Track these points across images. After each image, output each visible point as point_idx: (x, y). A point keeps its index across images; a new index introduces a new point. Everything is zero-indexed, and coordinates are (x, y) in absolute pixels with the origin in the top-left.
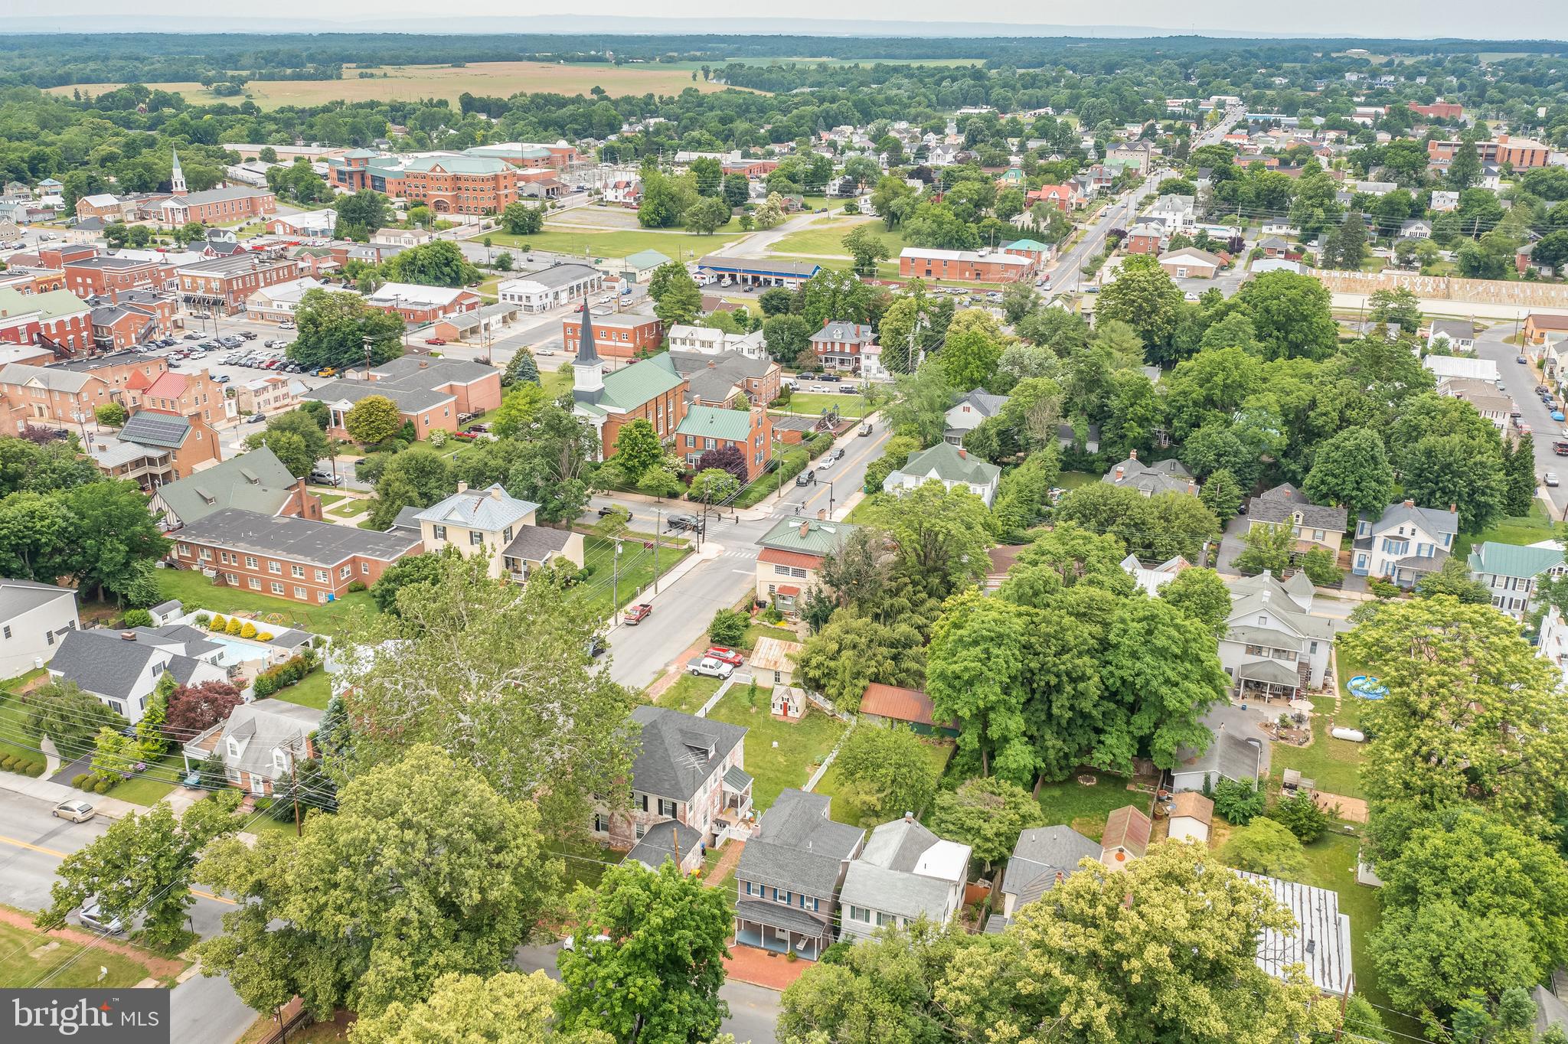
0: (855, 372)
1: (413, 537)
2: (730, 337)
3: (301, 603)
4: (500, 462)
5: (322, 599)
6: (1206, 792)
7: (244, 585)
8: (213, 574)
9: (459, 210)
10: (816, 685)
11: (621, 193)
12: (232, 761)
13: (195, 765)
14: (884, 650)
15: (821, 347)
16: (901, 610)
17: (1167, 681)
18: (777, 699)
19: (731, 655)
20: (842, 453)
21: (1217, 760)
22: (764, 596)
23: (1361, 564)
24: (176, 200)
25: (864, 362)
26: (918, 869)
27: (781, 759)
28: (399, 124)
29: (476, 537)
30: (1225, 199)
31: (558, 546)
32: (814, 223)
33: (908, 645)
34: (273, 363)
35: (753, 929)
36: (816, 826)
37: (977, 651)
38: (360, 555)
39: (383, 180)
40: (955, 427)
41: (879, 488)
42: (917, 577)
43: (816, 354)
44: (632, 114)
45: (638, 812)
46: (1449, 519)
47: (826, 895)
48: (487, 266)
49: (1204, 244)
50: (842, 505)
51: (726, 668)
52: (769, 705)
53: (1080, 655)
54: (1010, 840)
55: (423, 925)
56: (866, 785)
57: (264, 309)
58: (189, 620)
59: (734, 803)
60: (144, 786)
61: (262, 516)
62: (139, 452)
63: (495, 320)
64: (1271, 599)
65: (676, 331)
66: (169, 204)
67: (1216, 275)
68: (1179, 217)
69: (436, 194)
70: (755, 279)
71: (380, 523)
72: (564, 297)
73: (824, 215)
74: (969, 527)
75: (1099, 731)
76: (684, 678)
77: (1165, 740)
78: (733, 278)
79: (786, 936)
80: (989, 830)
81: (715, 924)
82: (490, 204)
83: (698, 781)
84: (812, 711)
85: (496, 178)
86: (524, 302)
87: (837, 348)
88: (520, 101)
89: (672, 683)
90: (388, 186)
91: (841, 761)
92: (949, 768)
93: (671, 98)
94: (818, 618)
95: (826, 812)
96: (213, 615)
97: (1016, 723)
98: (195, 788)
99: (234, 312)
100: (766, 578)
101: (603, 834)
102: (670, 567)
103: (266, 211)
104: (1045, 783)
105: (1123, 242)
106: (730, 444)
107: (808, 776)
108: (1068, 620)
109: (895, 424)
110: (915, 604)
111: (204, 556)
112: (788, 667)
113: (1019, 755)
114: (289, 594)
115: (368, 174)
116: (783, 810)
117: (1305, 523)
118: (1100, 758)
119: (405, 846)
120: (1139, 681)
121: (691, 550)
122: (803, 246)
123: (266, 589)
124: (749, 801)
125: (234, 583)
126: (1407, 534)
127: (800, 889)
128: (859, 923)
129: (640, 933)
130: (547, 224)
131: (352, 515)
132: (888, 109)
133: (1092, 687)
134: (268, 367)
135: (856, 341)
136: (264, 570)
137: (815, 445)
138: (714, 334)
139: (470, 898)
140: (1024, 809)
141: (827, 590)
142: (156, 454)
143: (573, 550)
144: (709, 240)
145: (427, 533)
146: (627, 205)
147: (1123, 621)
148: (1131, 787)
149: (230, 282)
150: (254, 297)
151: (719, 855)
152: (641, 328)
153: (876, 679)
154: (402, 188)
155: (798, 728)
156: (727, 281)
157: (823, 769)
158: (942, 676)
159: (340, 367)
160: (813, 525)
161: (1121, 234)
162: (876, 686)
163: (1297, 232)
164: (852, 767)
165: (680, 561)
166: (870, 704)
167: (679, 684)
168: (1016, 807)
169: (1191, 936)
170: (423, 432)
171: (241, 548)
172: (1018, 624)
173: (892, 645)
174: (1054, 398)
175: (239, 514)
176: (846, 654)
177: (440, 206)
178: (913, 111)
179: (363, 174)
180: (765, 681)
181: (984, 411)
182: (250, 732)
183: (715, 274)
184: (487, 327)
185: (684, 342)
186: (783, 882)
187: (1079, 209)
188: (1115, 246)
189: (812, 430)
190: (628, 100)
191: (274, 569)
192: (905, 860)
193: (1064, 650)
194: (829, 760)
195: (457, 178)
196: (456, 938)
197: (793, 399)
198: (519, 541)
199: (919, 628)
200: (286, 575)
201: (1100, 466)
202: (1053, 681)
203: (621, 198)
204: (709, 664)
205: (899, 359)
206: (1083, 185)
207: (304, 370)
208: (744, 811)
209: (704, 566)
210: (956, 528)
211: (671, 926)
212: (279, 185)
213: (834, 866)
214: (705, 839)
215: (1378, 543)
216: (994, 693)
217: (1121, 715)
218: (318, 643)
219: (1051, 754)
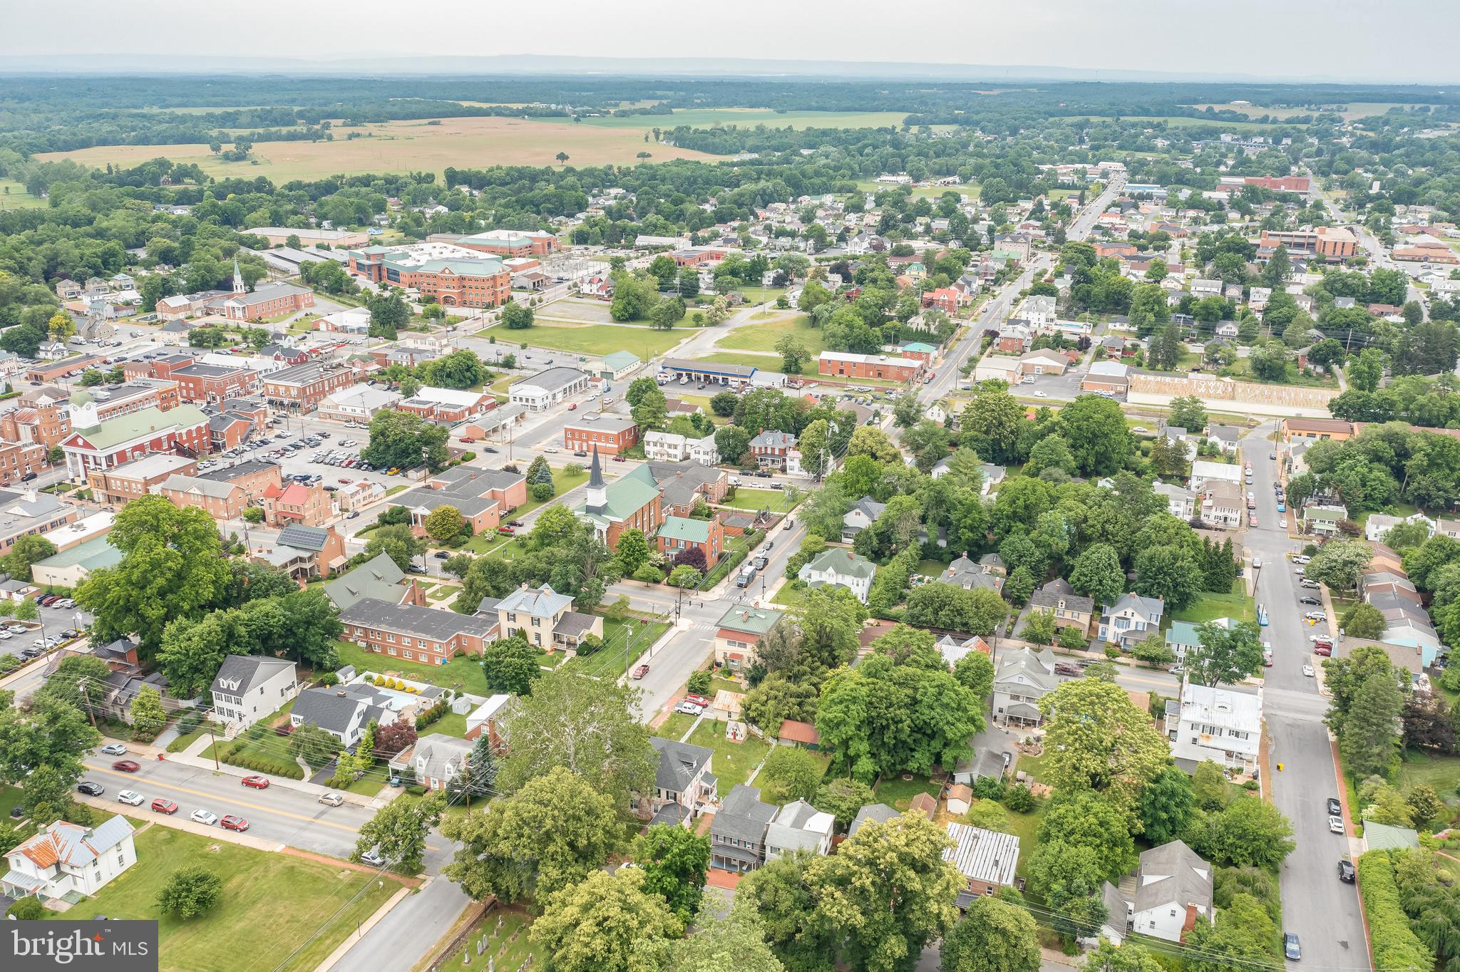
0: (784, 470)
1: (492, 619)
2: (690, 441)
3: (424, 664)
4: (544, 565)
5: (438, 662)
6: (972, 785)
7: (384, 651)
8: (364, 645)
9: (464, 304)
10: (754, 721)
11: (595, 287)
12: (421, 771)
13: (396, 772)
14: (793, 700)
15: (757, 451)
16: (804, 674)
17: (948, 723)
18: (729, 729)
19: (701, 700)
20: (772, 545)
21: (979, 766)
22: (720, 659)
23: (1104, 633)
24: (237, 300)
25: (789, 463)
26: (806, 827)
27: (733, 766)
28: (393, 196)
29: (536, 621)
30: (1081, 300)
31: (588, 626)
32: (752, 318)
33: (807, 696)
34: (351, 462)
35: (719, 860)
36: (752, 806)
37: (841, 707)
38: (461, 633)
39: (396, 273)
40: (850, 525)
41: (795, 576)
42: (814, 652)
43: (753, 456)
44: (595, 185)
45: (655, 798)
46: (1158, 605)
47: (758, 841)
48: (496, 365)
49: (1058, 343)
50: (771, 587)
51: (698, 709)
52: (725, 732)
53: (900, 708)
54: (855, 812)
55: (563, 855)
56: (780, 782)
57: (331, 411)
58: (360, 680)
59: (707, 792)
60: (366, 784)
61: (390, 604)
62: (294, 554)
63: (510, 421)
64: (1028, 666)
65: (650, 436)
66: (230, 303)
67: (1066, 371)
68: (1043, 316)
69: (443, 291)
70: (707, 378)
71: (467, 607)
72: (560, 397)
73: (760, 309)
74: (846, 620)
75: (912, 750)
76: (673, 716)
77: (948, 756)
78: (689, 376)
79: (737, 863)
80: (844, 806)
81: (703, 852)
82: (488, 299)
83: (688, 781)
84: (751, 736)
85: (494, 278)
86: (530, 403)
87: (769, 451)
88: (497, 173)
89: (666, 719)
90: (402, 279)
91: (766, 769)
92: (829, 771)
93: (628, 168)
94: (755, 680)
95: (758, 797)
96: (376, 676)
97: (864, 747)
98: (398, 786)
99: (308, 411)
100: (722, 648)
101: (635, 810)
102: (658, 637)
103: (306, 306)
104: (883, 780)
105: (996, 341)
106: (695, 545)
107: (748, 777)
108: (893, 688)
109: (809, 525)
110: (813, 669)
111: (358, 633)
112: (737, 709)
113: (865, 765)
114: (416, 657)
115: (385, 267)
116: (734, 798)
117: (1067, 607)
118: (912, 765)
119: (554, 818)
120: (933, 722)
121: (671, 624)
122: (744, 342)
123: (400, 654)
124: (715, 791)
125: (378, 650)
126: (1129, 616)
127: (744, 838)
128: (774, 855)
129: (669, 856)
130: (538, 318)
131: (443, 598)
132: (816, 181)
133: (906, 726)
134: (347, 466)
135: (783, 447)
136: (399, 643)
137: (753, 538)
138: (677, 439)
139: (582, 842)
140: (864, 795)
141: (759, 660)
142: (306, 555)
143: (597, 628)
144: (668, 335)
145: (502, 618)
146: (600, 298)
147: (925, 687)
148: (932, 782)
149: (304, 389)
150: (324, 402)
151: (699, 821)
152: (623, 433)
153: (788, 717)
154: (413, 280)
155: (742, 747)
156: (685, 379)
157: (756, 772)
158: (823, 720)
159: (403, 469)
160: (751, 614)
161: (994, 334)
162: (788, 722)
163: (1134, 329)
164: (773, 772)
165: (665, 632)
166: (784, 733)
167: (670, 719)
168: (860, 794)
169: (906, 849)
170: (478, 529)
171: (383, 628)
172: (864, 691)
173: (798, 696)
174: (914, 512)
175: (375, 603)
176: (771, 702)
177: (447, 300)
178: (838, 183)
179: (379, 267)
180: (723, 717)
181: (869, 513)
182: (429, 754)
183: (675, 373)
184: (504, 427)
185: (655, 444)
186: (735, 834)
187: (965, 306)
188: (990, 344)
189: (750, 527)
190: (590, 172)
191: (406, 642)
192: (798, 823)
193: (891, 705)
194: (760, 767)
195: (463, 278)
196: (577, 861)
197: (737, 495)
198: (563, 622)
199: (814, 685)
200: (414, 646)
201: (947, 557)
202: (884, 723)
203: (595, 291)
204: (688, 707)
205: (813, 463)
206: (969, 284)
207: (375, 468)
208: (712, 797)
209: (680, 635)
210: (837, 624)
211: (683, 853)
212: (312, 277)
213: (762, 826)
214: (691, 813)
215: (1112, 621)
216: (851, 730)
217: (925, 740)
218: (447, 695)
219: (884, 764)
